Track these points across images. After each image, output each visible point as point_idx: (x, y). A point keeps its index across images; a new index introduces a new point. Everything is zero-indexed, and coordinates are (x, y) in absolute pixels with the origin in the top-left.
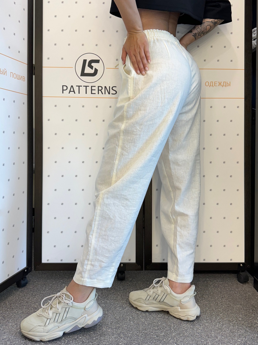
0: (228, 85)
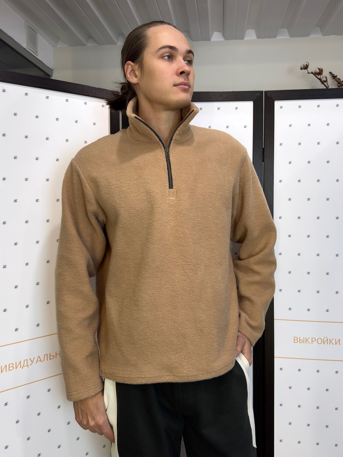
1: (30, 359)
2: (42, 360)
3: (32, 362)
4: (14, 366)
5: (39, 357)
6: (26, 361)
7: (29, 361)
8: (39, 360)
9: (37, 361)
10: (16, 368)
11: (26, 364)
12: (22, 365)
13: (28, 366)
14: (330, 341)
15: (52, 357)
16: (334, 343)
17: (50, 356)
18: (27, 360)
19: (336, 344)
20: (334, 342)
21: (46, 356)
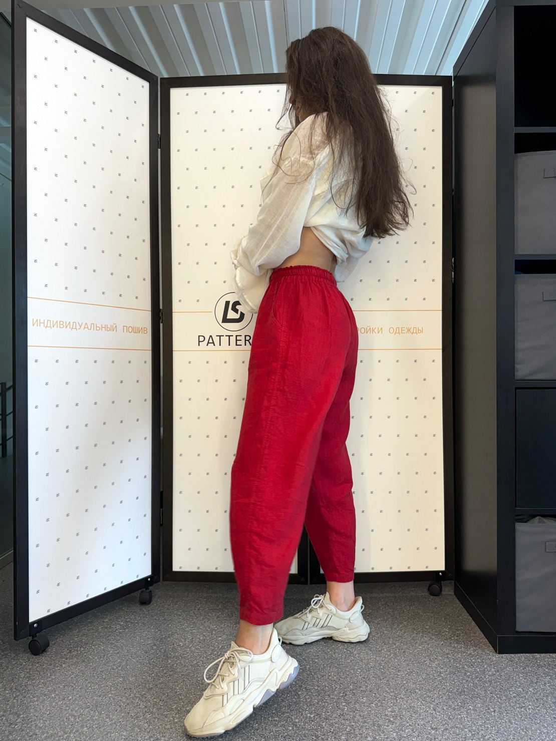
0: (420, 331)
1: (78, 323)
2: (89, 328)
3: (81, 326)
4: (64, 324)
5: (86, 323)
6: (74, 324)
7: (77, 324)
8: (86, 327)
9: (85, 328)
10: (66, 327)
11: (74, 327)
12: (71, 327)
13: (76, 328)
14: (373, 330)
15: (98, 329)
16: (377, 332)
17: (97, 327)
18: (76, 323)
19: (378, 333)
20: (376, 330)
21: (92, 325)
